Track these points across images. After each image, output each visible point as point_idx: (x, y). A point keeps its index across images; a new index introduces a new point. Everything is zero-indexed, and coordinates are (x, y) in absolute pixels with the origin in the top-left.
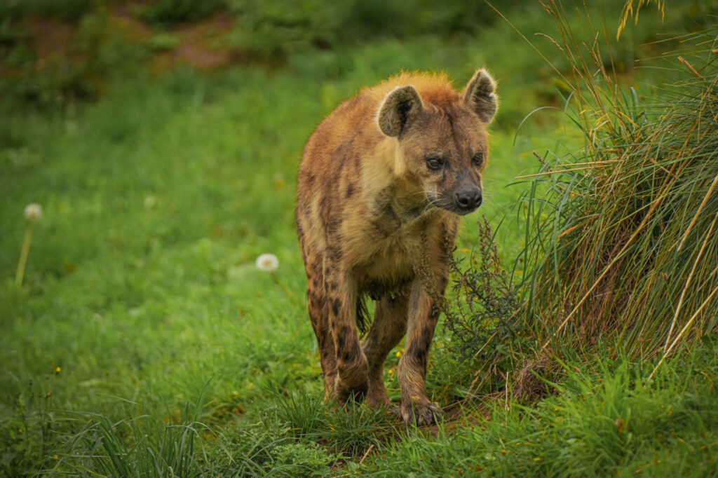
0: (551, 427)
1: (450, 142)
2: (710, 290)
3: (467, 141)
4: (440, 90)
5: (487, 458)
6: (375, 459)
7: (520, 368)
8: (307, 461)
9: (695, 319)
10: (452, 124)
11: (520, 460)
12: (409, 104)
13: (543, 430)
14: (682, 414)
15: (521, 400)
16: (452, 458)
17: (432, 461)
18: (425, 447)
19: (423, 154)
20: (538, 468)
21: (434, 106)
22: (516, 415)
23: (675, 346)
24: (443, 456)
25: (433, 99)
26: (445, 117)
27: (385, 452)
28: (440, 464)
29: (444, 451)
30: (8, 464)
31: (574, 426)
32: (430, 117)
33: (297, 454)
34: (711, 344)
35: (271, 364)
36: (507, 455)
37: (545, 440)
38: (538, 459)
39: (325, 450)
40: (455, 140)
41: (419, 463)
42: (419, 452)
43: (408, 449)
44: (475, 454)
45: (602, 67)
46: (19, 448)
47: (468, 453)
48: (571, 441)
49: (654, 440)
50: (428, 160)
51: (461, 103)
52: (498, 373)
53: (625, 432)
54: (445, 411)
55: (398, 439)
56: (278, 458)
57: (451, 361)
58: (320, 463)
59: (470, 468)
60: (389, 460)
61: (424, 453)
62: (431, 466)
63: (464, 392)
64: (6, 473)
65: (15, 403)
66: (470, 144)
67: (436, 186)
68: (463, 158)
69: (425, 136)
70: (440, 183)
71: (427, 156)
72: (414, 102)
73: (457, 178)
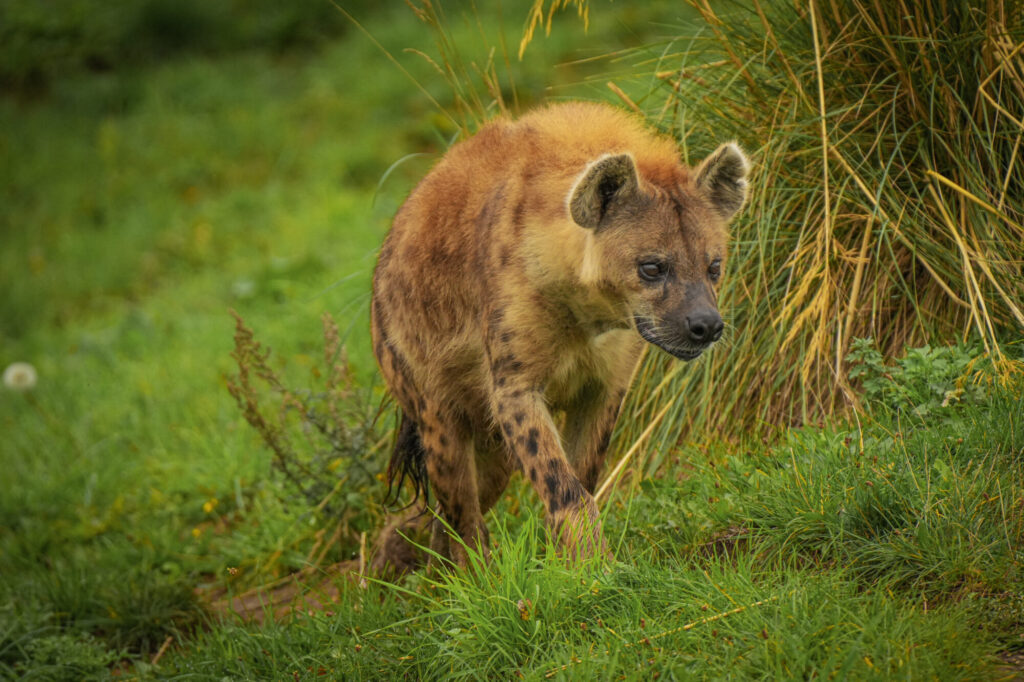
0: (427, 611)
1: (677, 241)
2: (652, 415)
3: (702, 241)
4: (663, 165)
5: (334, 656)
6: (173, 657)
7: (382, 527)
8: (76, 660)
9: (631, 457)
10: (679, 214)
11: (382, 658)
12: (619, 182)
13: (414, 616)
14: (613, 592)
15: (384, 573)
16: (284, 657)
17: (256, 660)
18: (245, 640)
19: (634, 256)
20: (406, 671)
21: (654, 187)
22: (375, 595)
23: (602, 496)
24: (271, 653)
25: (652, 176)
26: (669, 204)
27: (187, 648)
28: (268, 666)
29: (273, 646)
31: (458, 610)
32: (648, 203)
33: (63, 651)
34: (654, 493)
35: (26, 522)
36: (363, 651)
37: (417, 631)
38: (407, 657)
39: (103, 645)
40: (685, 239)
41: (238, 662)
42: (238, 648)
43: (222, 643)
44: (317, 651)
45: (500, 98)
47: (306, 649)
48: (454, 632)
49: (573, 630)
50: (640, 264)
51: (691, 186)
52: (350, 533)
53: (531, 618)
54: (275, 588)
55: (206, 629)
56: (36, 656)
57: (282, 516)
58: (96, 663)
59: (309, 671)
60: (194, 659)
61: (243, 649)
62: (254, 668)
63: (302, 561)
66: (705, 245)
67: (651, 306)
68: (695, 266)
69: (640, 230)
70: (658, 302)
71: (641, 259)
72: (627, 178)
73: (686, 294)
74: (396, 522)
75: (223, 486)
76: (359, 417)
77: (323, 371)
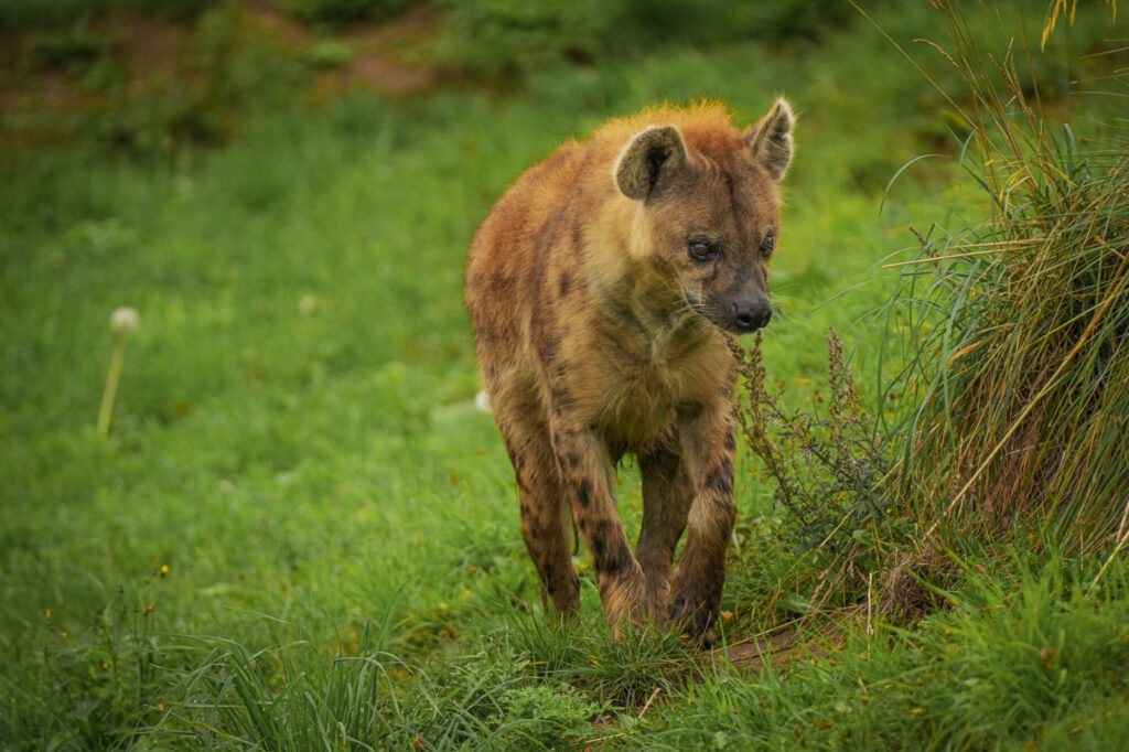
0: (940, 660)
1: (728, 221)
3: (754, 219)
4: (714, 131)
5: (839, 709)
6: (662, 710)
7: (890, 566)
8: (555, 713)
10: (731, 190)
11: (890, 712)
12: (666, 153)
13: (927, 664)
15: (893, 617)
16: (784, 710)
17: (752, 713)
18: (741, 691)
19: (685, 234)
20: (918, 725)
21: (704, 158)
22: (884, 642)
24: (769, 705)
25: (702, 145)
26: (721, 178)
27: (678, 700)
28: (765, 719)
29: (771, 698)
31: (976, 658)
32: (698, 177)
33: (541, 704)
35: (499, 561)
36: (870, 703)
37: (930, 681)
38: (918, 710)
39: (585, 696)
40: (736, 217)
41: (733, 716)
42: (732, 700)
43: (714, 695)
44: (820, 703)
45: (1020, 93)
46: (103, 693)
47: (808, 701)
48: (970, 682)
49: (1102, 681)
50: (692, 243)
51: (747, 154)
52: (856, 574)
53: (1056, 667)
54: (773, 634)
55: (698, 679)
56: (510, 709)
57: (782, 555)
58: (576, 716)
59: (811, 725)
60: (684, 712)
61: (739, 701)
62: (751, 722)
63: (803, 605)
64: (82, 732)
65: (97, 621)
66: (757, 222)
68: (746, 247)
69: (691, 207)
71: (691, 238)
72: (674, 149)
73: (735, 278)
74: (906, 561)
76: (866, 445)
77: (827, 395)
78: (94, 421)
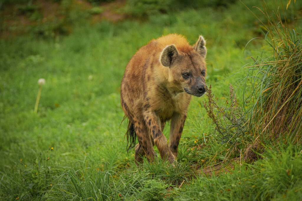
0: (260, 172)
1: (191, 66)
4: (185, 47)
5: (233, 186)
6: (185, 186)
7: (246, 148)
8: (157, 187)
10: (191, 59)
11: (246, 186)
12: (173, 53)
13: (256, 174)
15: (247, 161)
16: (218, 186)
17: (209, 187)
18: (206, 181)
19: (181, 72)
20: (254, 190)
21: (183, 53)
22: (245, 168)
24: (214, 185)
25: (182, 50)
26: (188, 57)
27: (190, 183)
28: (213, 189)
29: (214, 183)
30: (31, 188)
31: (269, 172)
32: (182, 57)
33: (153, 184)
36: (241, 184)
37: (257, 178)
38: (254, 186)
39: (165, 182)
41: (204, 188)
42: (204, 183)
43: (199, 182)
44: (228, 184)
45: (281, 21)
46: (36, 181)
47: (224, 183)
48: (268, 179)
50: (183, 74)
51: (194, 51)
52: (237, 150)
53: (291, 174)
54: (215, 166)
55: (195, 178)
56: (145, 186)
57: (217, 144)
58: (162, 188)
59: (225, 190)
60: (191, 186)
61: (206, 184)
62: (209, 189)
63: (223, 158)
64: (30, 192)
65: (34, 162)
66: (199, 66)
67: (187, 85)
68: (197, 72)
69: (181, 65)
70: (189, 84)
71: (183, 73)
72: (175, 51)
73: (196, 80)
74: (251, 146)
75: (200, 136)
76: (240, 115)
77: (229, 102)
78: (33, 109)
